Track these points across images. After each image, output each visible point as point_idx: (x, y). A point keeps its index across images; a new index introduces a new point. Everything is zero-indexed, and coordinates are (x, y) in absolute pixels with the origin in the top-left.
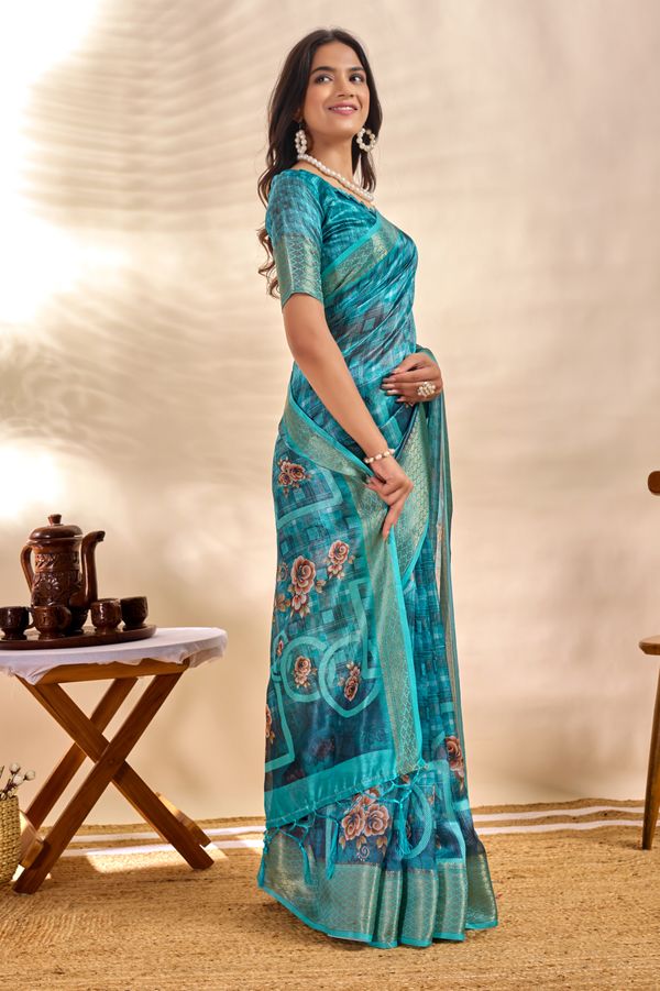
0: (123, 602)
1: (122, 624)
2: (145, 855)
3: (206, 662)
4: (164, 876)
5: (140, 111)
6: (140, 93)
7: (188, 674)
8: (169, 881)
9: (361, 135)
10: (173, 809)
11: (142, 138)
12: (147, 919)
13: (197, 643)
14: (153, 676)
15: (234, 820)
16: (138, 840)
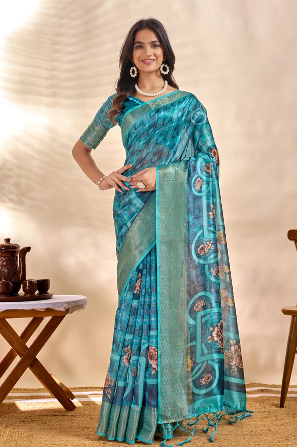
0: (38, 281)
1: (37, 292)
2: (43, 403)
3: (77, 311)
4: (52, 413)
5: (57, 51)
6: (57, 43)
7: (68, 316)
8: (54, 415)
9: (162, 67)
10: (58, 381)
11: (56, 64)
12: (43, 433)
13: (73, 302)
14: (51, 317)
15: (87, 388)
16: (40, 396)
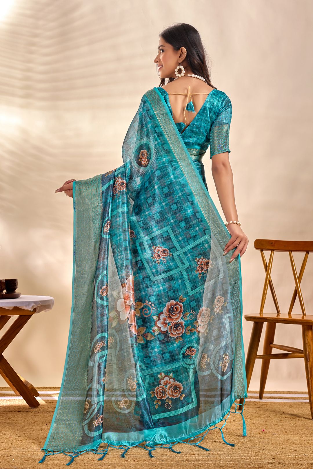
0: (6, 280)
1: (5, 291)
2: (7, 400)
3: (43, 311)
4: (18, 409)
5: (31, 52)
6: (33, 44)
7: (34, 315)
8: (19, 411)
10: (23, 379)
11: (31, 65)
12: (8, 427)
13: (41, 301)
14: (19, 315)
15: (50, 388)
16: (4, 394)
